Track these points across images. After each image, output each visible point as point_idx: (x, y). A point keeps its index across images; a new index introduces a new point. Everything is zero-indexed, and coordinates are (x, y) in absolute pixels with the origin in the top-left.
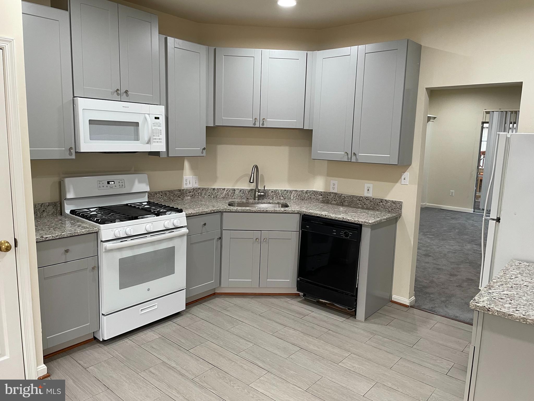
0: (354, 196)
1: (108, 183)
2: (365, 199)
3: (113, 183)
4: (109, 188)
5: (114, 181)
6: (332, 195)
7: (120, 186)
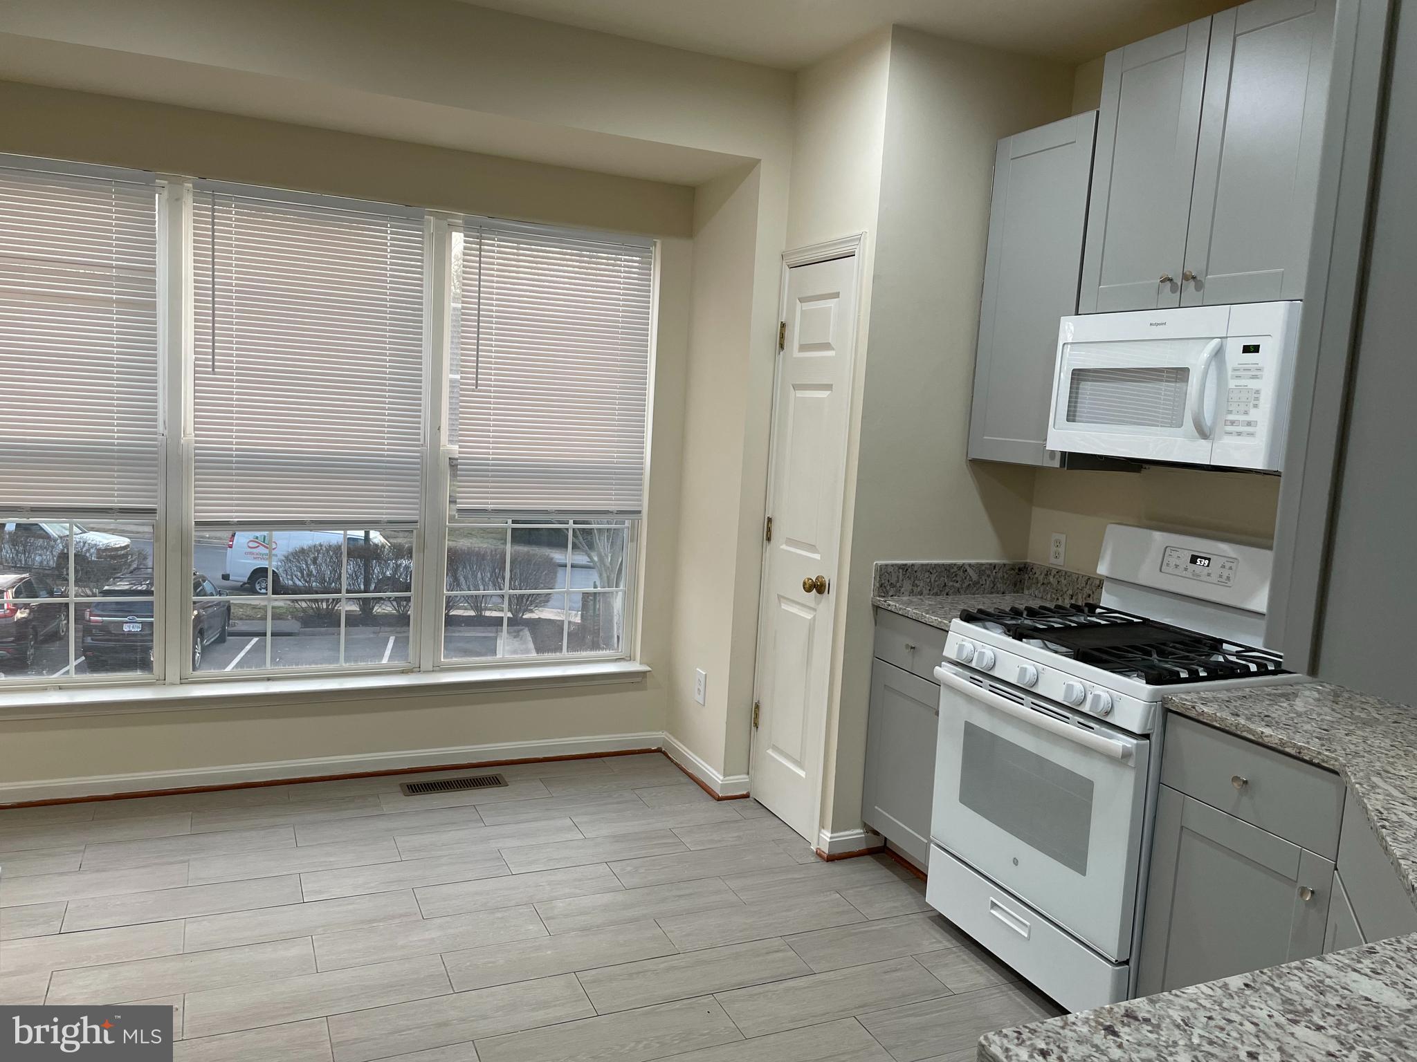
1: (1194, 560)
3: (1207, 562)
4: (1189, 574)
5: (1209, 559)
7: (1221, 576)
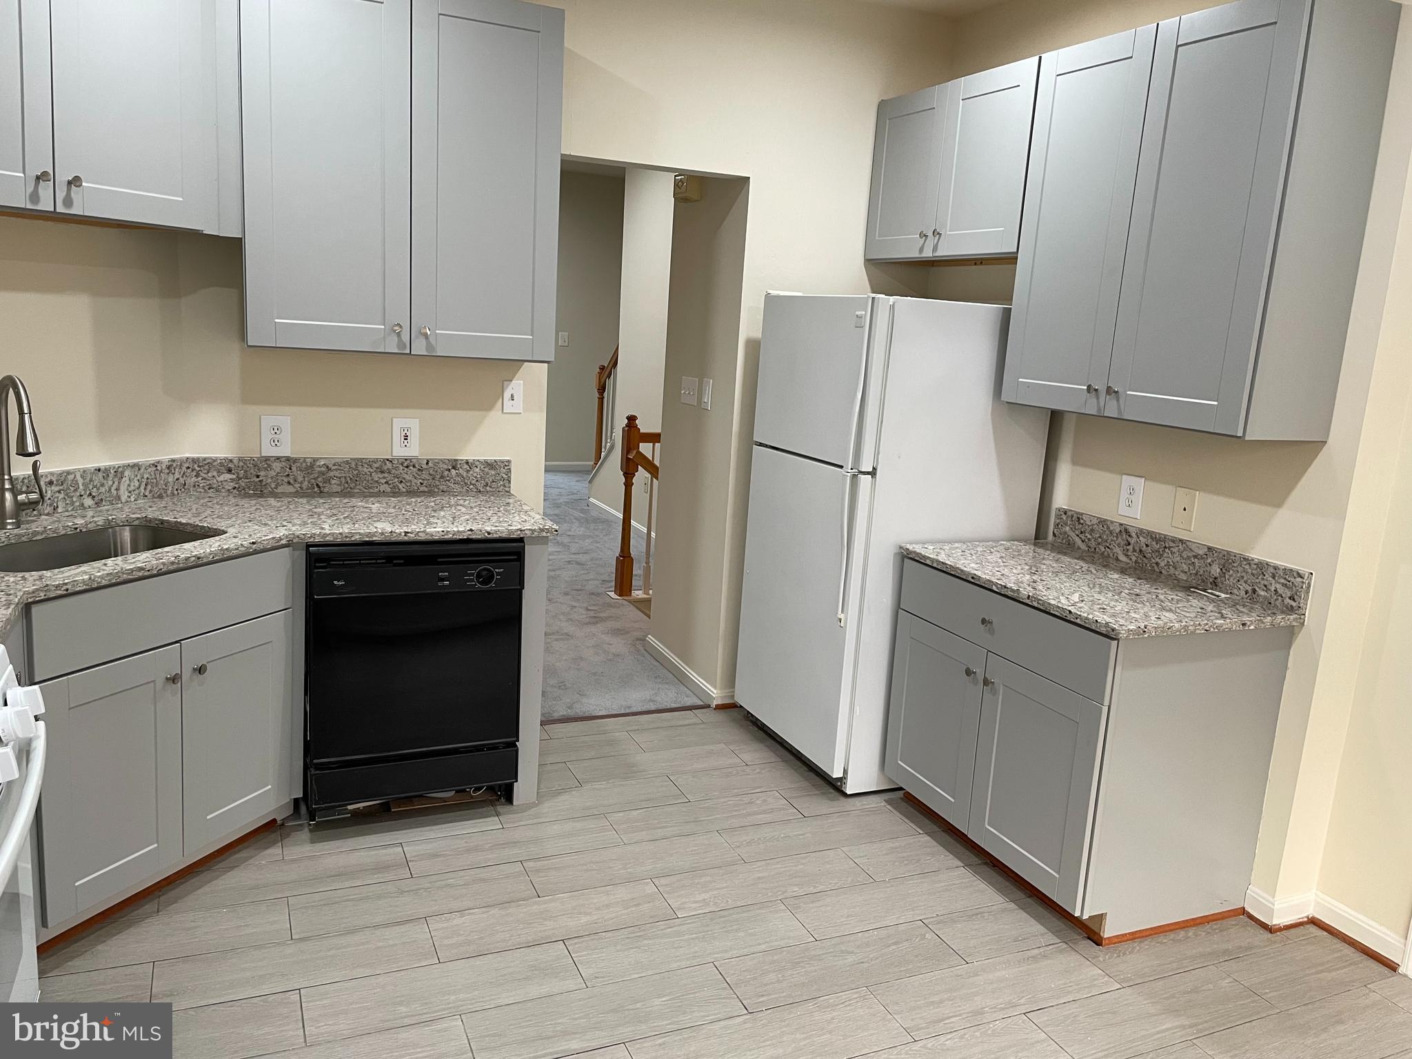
0: (358, 460)
2: (402, 465)
6: (277, 466)
